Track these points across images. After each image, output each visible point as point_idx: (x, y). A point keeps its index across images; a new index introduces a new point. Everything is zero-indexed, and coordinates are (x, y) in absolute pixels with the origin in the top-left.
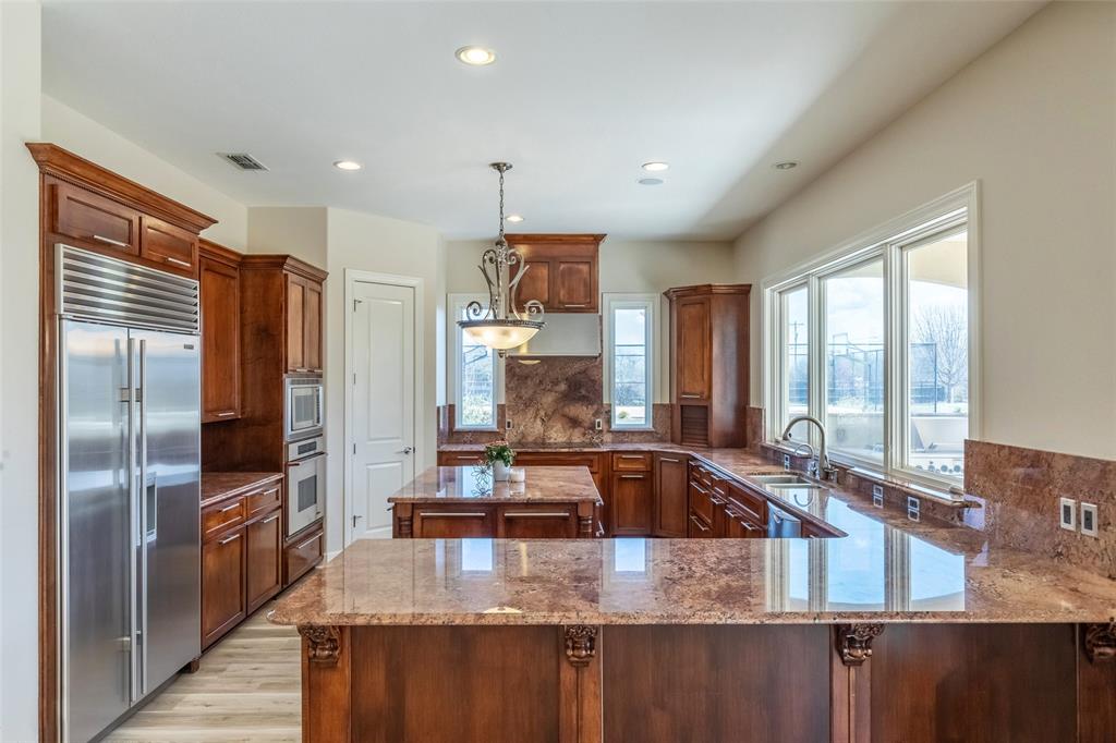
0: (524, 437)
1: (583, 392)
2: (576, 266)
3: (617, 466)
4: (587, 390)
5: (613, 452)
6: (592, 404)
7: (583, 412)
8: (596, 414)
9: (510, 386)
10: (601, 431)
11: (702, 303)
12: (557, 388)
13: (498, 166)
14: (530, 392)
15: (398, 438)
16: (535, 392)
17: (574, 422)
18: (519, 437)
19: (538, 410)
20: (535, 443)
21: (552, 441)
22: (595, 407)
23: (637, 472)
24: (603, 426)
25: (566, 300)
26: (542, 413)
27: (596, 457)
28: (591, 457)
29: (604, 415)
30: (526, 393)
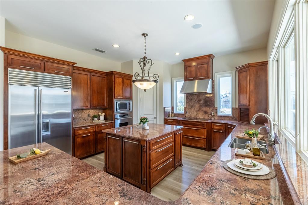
0: (191, 116)
1: (208, 104)
2: (203, 66)
3: (213, 127)
4: (209, 103)
5: (212, 123)
6: (211, 107)
7: (209, 110)
8: (212, 110)
9: (187, 102)
10: (214, 116)
11: (246, 71)
12: (200, 102)
13: (143, 35)
14: (193, 103)
15: (152, 114)
16: (194, 104)
17: (206, 113)
18: (190, 116)
19: (195, 108)
20: (194, 118)
21: (199, 118)
22: (212, 108)
23: (220, 130)
24: (215, 114)
25: (200, 76)
26: (196, 110)
27: (205, 124)
28: (204, 123)
29: (215, 111)
30: (192, 104)
